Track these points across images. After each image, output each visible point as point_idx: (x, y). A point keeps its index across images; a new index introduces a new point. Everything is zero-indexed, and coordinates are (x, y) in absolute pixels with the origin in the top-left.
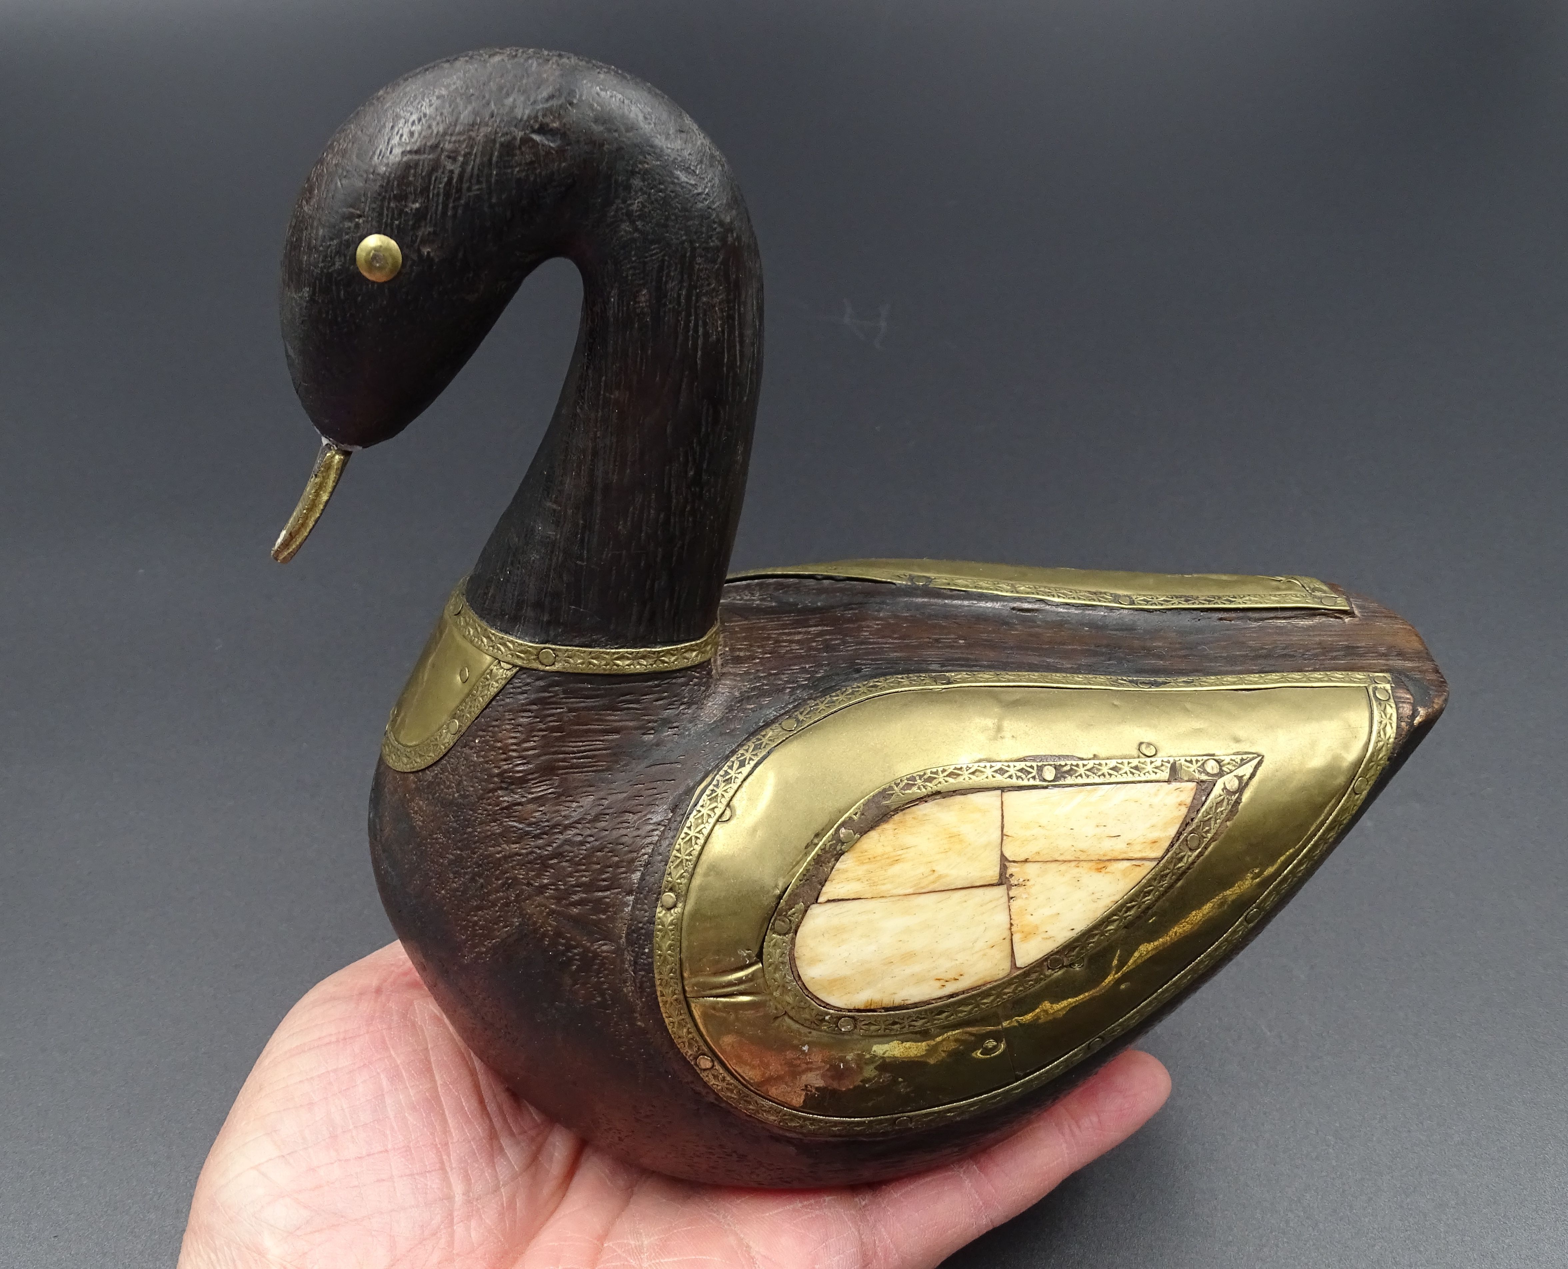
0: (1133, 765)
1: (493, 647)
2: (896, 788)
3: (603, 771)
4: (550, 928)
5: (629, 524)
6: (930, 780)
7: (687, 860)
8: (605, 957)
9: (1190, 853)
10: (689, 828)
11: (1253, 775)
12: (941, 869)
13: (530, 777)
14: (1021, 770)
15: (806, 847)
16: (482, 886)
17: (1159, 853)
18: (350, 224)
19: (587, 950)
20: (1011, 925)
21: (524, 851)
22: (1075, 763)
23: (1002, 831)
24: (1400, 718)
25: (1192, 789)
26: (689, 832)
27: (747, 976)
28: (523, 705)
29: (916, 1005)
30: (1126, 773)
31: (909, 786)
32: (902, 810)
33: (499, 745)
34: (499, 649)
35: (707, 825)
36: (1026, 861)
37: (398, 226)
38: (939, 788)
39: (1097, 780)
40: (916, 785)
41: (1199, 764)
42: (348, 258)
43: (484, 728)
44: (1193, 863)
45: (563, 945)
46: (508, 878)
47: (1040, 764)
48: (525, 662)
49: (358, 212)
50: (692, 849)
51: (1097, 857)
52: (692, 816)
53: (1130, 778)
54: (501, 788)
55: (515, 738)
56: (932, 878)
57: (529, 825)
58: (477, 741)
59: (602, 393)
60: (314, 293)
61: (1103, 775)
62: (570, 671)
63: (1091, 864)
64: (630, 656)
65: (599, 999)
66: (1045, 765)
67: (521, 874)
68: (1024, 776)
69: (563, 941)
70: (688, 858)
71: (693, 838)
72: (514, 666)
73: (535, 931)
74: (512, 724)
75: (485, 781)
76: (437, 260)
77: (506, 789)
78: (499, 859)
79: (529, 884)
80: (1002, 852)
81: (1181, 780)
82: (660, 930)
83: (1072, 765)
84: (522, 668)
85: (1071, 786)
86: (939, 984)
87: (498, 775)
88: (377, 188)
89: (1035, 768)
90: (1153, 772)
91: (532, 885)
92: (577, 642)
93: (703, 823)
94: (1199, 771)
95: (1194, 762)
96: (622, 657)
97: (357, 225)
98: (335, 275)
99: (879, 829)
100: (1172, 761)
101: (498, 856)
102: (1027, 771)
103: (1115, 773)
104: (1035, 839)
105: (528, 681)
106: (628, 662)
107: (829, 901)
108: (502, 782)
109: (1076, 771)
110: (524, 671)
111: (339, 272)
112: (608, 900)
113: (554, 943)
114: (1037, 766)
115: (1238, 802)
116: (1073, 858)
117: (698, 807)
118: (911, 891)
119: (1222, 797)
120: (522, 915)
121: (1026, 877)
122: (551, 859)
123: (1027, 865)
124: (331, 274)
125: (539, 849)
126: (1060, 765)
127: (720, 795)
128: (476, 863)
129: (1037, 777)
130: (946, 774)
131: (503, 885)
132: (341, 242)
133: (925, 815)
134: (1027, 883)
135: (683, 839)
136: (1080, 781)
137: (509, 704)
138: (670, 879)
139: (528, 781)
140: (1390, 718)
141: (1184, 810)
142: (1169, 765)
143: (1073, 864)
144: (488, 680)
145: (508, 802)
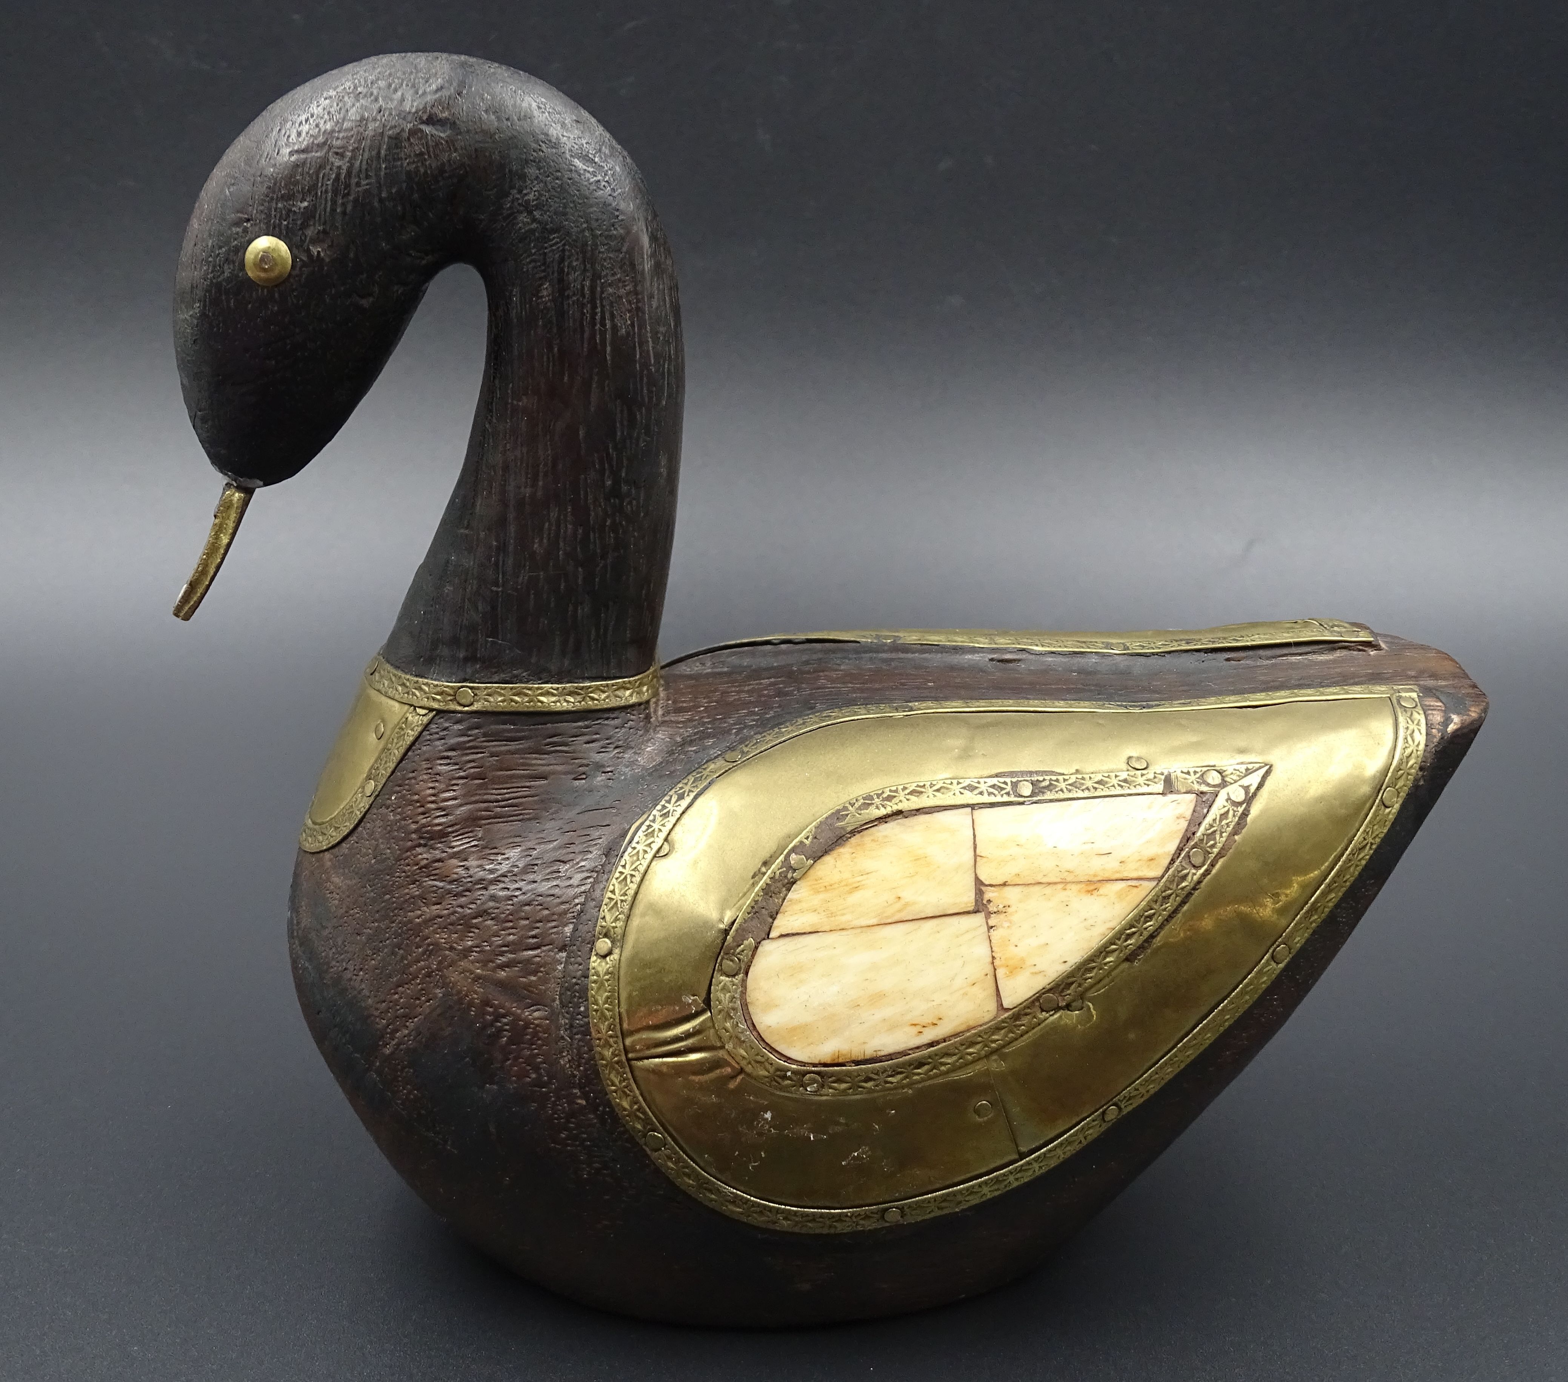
0: (1121, 778)
1: (408, 693)
2: (850, 808)
3: (529, 819)
4: (475, 996)
5: (545, 541)
6: (890, 798)
7: (622, 901)
8: (537, 1025)
9: (1194, 871)
10: (624, 866)
11: (1260, 786)
12: (908, 895)
13: (450, 830)
14: (993, 786)
15: (753, 877)
16: (403, 958)
17: (1158, 873)
18: (238, 229)
19: (518, 1018)
20: (993, 958)
21: (446, 912)
22: (1054, 778)
23: (975, 851)
24: (1429, 726)
25: (1191, 802)
26: (623, 870)
27: (694, 1028)
28: (440, 751)
29: (890, 1057)
30: (1113, 786)
31: (866, 806)
32: (859, 832)
33: (416, 797)
34: (414, 694)
35: (642, 862)
36: (1005, 884)
37: (287, 226)
38: (900, 807)
39: (1080, 794)
40: (873, 804)
41: (1198, 775)
42: (237, 264)
43: (400, 782)
44: (1199, 882)
45: (490, 1014)
46: (429, 945)
47: (1014, 780)
48: (441, 704)
49: (246, 216)
50: (627, 888)
51: (1086, 878)
52: (626, 854)
53: (1119, 791)
54: (420, 845)
55: (433, 788)
56: (898, 906)
57: (451, 882)
58: (393, 798)
59: (510, 401)
60: (205, 306)
61: (1088, 789)
62: (490, 709)
63: (1079, 886)
64: (555, 692)
65: (534, 1076)
66: (1021, 781)
67: (442, 938)
68: (996, 792)
69: (491, 1010)
70: (623, 898)
71: (628, 877)
72: (431, 710)
73: (460, 1001)
74: (430, 774)
75: (403, 839)
76: (327, 260)
77: (425, 845)
78: (419, 923)
79: (452, 949)
80: (976, 875)
81: (1178, 792)
82: (595, 982)
83: (1051, 780)
84: (439, 712)
85: (1051, 801)
86: (915, 1030)
87: (415, 832)
88: (264, 190)
89: (1009, 784)
90: (1145, 784)
91: (455, 949)
92: (496, 678)
93: (638, 859)
94: (1198, 782)
95: (1192, 774)
96: (548, 693)
97: (245, 230)
98: (224, 284)
99: (834, 854)
100: (1166, 773)
101: (417, 920)
102: (999, 787)
103: (1102, 787)
104: (1014, 859)
105: (447, 725)
106: (554, 699)
107: (782, 936)
108: (421, 838)
109: (1056, 786)
110: (442, 715)
111: (229, 280)
112: (538, 959)
113: (483, 1013)
114: (1011, 782)
115: (1245, 814)
116: (1058, 880)
117: (634, 844)
118: (874, 921)
119: (1226, 809)
120: (445, 985)
121: (1007, 904)
122: (475, 918)
123: (1007, 889)
124: (221, 282)
125: (462, 907)
126: (1038, 780)
127: (657, 830)
128: (395, 933)
129: (1011, 792)
130: (907, 791)
131: (424, 953)
132: (229, 249)
133: (886, 837)
134: (1009, 910)
135: (617, 879)
136: (1061, 796)
137: (425, 752)
138: (604, 924)
139: (447, 835)
140: (1418, 724)
141: (1184, 824)
142: (1163, 777)
143: (1060, 886)
144: (402, 729)
145: (427, 859)
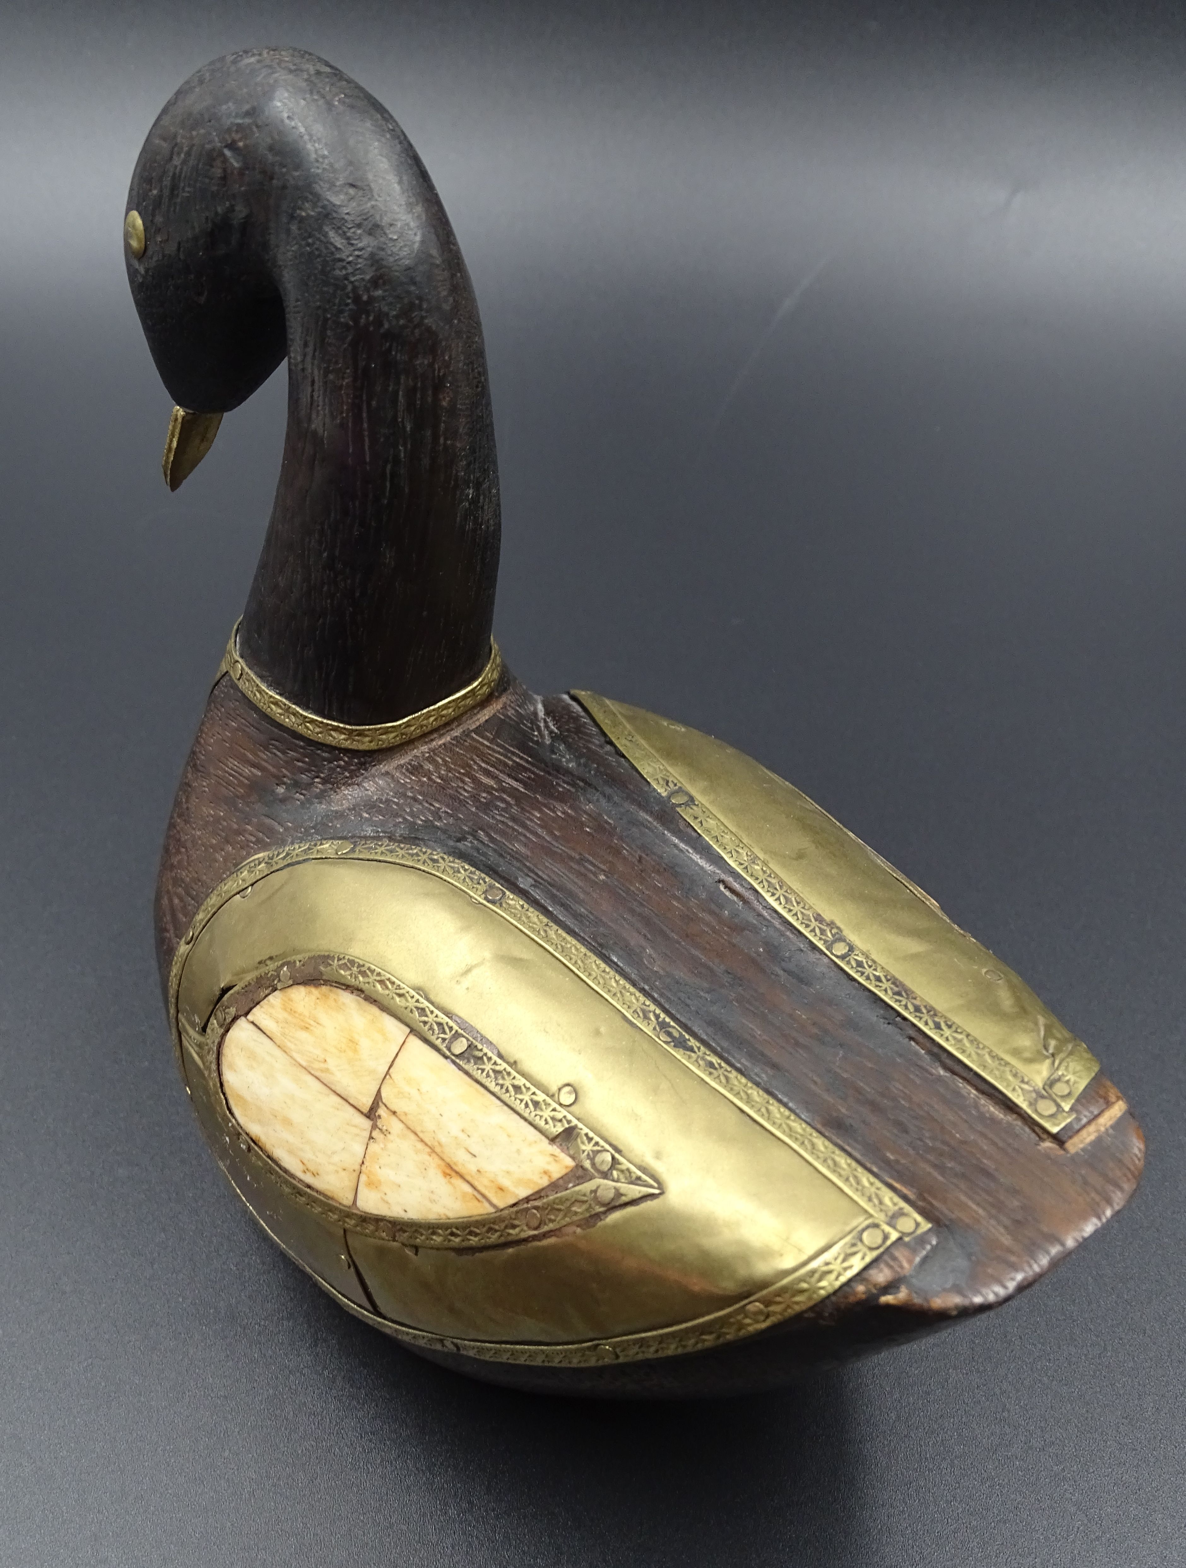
0: (535, 1098)
2: (336, 961)
3: (239, 796)
6: (364, 974)
7: (209, 910)
9: (525, 1228)
11: (633, 1202)
12: (332, 1064)
13: (201, 768)
14: (440, 1024)
15: (260, 963)
17: (501, 1204)
20: (363, 1163)
22: (490, 1054)
23: (389, 1068)
24: (859, 1278)
25: (567, 1167)
26: (224, 885)
29: (286, 1171)
30: (522, 1101)
31: (345, 967)
32: (331, 986)
36: (394, 1113)
37: (145, 208)
38: (365, 987)
39: (492, 1086)
40: (350, 969)
41: (596, 1148)
44: (525, 1240)
47: (460, 1031)
50: (215, 903)
51: (448, 1160)
52: (233, 875)
53: (521, 1108)
56: (322, 1065)
61: (502, 1086)
62: (245, 693)
63: (440, 1162)
66: (464, 1036)
68: (437, 1031)
70: (210, 908)
71: (221, 894)
80: (380, 1088)
81: (566, 1150)
83: (486, 1054)
84: (228, 671)
85: (467, 1073)
86: (301, 1167)
89: (453, 1032)
90: (546, 1120)
92: (255, 670)
94: (588, 1155)
95: (593, 1142)
99: (308, 989)
100: (572, 1124)
102: (443, 1028)
103: (513, 1093)
104: (409, 1099)
105: (228, 684)
107: (253, 1023)
109: (484, 1063)
110: (229, 675)
114: (457, 1031)
115: (597, 1216)
116: (429, 1144)
118: (304, 1064)
119: (585, 1198)
121: (390, 1130)
123: (394, 1118)
126: (476, 1046)
127: (255, 872)
129: (447, 1041)
130: (378, 978)
133: (344, 1004)
134: (388, 1135)
136: (478, 1074)
139: (200, 771)
141: (545, 1182)
142: (567, 1126)
143: (428, 1150)
